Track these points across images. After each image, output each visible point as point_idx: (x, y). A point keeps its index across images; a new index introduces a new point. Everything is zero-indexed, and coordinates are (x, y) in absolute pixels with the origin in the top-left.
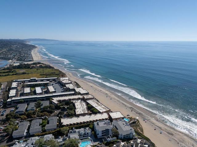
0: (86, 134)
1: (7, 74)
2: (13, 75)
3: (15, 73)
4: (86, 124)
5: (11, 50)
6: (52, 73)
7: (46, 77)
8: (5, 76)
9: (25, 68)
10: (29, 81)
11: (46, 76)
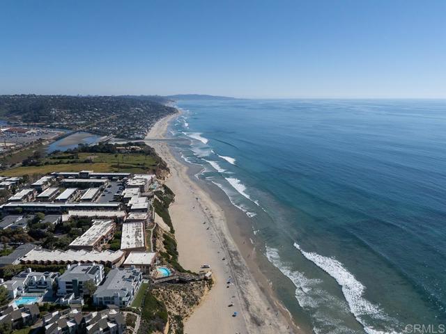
0: (43, 283)
1: (58, 161)
2: (68, 163)
3: (72, 160)
4: (59, 266)
5: (126, 116)
6: (138, 164)
7: (116, 172)
8: (55, 164)
9: (102, 152)
10: (77, 177)
11: (117, 169)
